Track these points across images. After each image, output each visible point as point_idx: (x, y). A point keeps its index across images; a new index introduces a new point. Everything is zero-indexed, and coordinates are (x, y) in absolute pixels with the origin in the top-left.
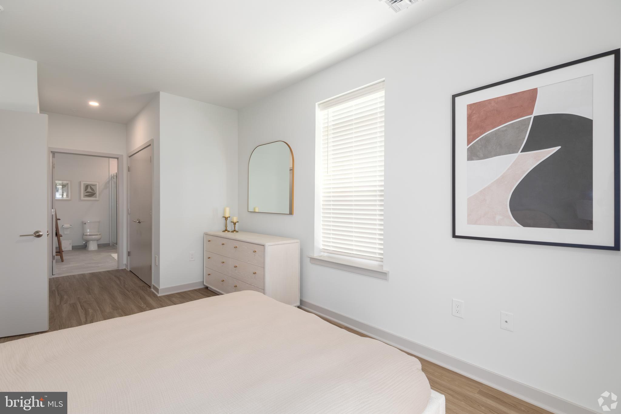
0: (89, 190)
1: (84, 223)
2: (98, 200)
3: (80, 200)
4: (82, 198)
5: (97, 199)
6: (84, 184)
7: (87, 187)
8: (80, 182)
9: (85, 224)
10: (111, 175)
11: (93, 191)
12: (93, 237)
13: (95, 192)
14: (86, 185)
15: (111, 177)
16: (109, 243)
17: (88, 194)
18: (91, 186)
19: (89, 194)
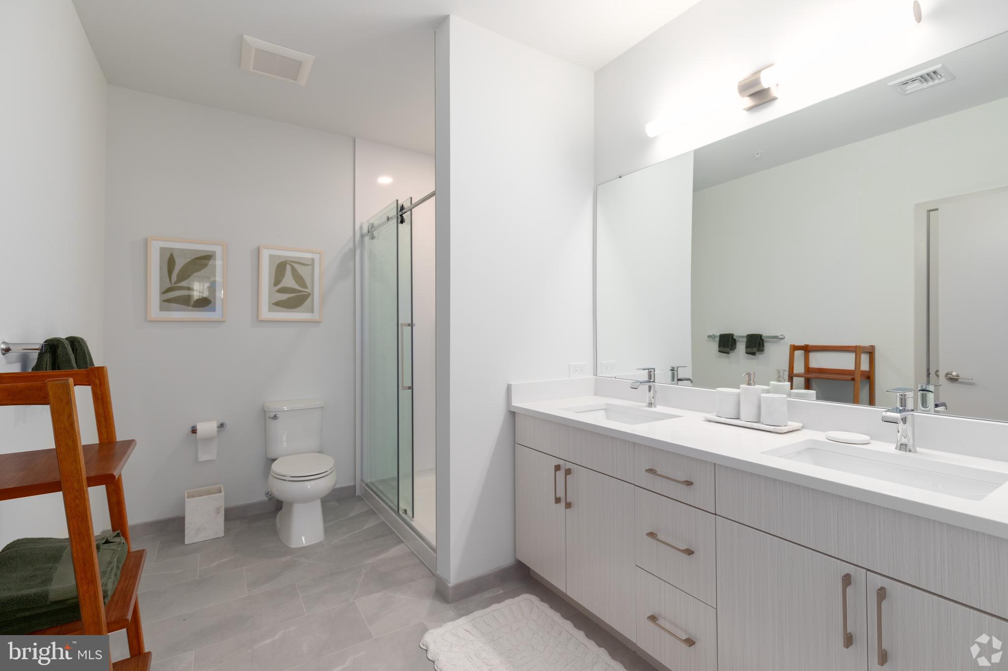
0: (288, 281)
1: (272, 415)
2: (319, 322)
3: (259, 321)
4: (266, 313)
5: (315, 316)
6: (272, 257)
7: (280, 268)
8: (258, 250)
9: (275, 417)
10: (361, 228)
11: (299, 285)
12: (309, 485)
13: (309, 290)
14: (278, 262)
15: (362, 236)
16: (352, 484)
17: (284, 297)
18: (296, 266)
19: (289, 299)
